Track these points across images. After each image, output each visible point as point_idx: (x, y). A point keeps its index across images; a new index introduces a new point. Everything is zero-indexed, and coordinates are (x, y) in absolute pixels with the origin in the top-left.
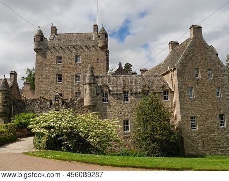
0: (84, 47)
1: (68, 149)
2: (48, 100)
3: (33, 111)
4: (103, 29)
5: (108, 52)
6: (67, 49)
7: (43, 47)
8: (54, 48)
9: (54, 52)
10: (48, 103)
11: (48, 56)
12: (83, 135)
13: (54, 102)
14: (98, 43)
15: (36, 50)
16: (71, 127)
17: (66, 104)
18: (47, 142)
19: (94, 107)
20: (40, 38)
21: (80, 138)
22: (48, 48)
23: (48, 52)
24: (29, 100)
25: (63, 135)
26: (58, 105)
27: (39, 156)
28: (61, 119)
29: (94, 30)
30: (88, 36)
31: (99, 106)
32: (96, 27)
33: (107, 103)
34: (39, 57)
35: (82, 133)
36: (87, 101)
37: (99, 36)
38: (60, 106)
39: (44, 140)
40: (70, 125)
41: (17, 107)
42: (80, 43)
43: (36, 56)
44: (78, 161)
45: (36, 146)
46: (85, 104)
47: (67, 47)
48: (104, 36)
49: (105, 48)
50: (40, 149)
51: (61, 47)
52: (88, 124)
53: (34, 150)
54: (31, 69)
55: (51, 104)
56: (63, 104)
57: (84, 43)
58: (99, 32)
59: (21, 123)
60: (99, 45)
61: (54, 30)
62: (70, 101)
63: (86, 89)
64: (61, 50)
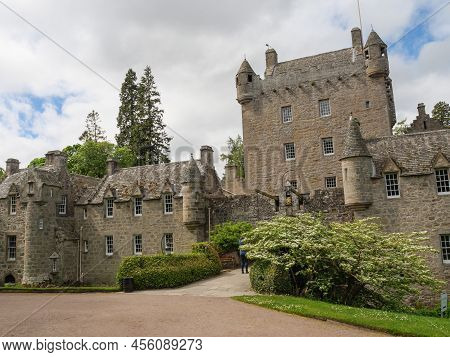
0: (334, 81)
1: (318, 295)
2: (271, 197)
3: (245, 218)
4: (374, 36)
5: (389, 83)
6: (301, 91)
7: (254, 94)
8: (275, 91)
9: (275, 100)
10: (272, 202)
11: (266, 110)
12: (348, 267)
13: (282, 199)
14: (366, 67)
15: (244, 102)
16: (321, 250)
17: (307, 203)
18: (276, 278)
19: (367, 208)
20: (247, 76)
21: (342, 272)
22: (263, 94)
23: (264, 101)
24: (236, 197)
25: (306, 266)
26: (291, 205)
27: (263, 305)
28: (300, 234)
29: (354, 41)
30: (342, 56)
31: (377, 205)
32: (356, 34)
33: (395, 197)
34: (248, 113)
35: (346, 262)
36: (350, 196)
37: (367, 52)
38: (295, 208)
39: (270, 274)
40: (320, 246)
41: (217, 211)
42: (326, 74)
43: (243, 112)
44: (341, 321)
45: (255, 286)
46: (347, 201)
47: (300, 87)
48: (376, 50)
49: (382, 75)
50: (263, 291)
51: (287, 89)
52: (359, 243)
53: (253, 293)
54: (235, 138)
55: (277, 203)
56: (301, 203)
57: (335, 73)
58: (364, 44)
59: (226, 241)
60: (369, 71)
61: (271, 55)
62: (315, 196)
63: (346, 169)
64: (288, 94)
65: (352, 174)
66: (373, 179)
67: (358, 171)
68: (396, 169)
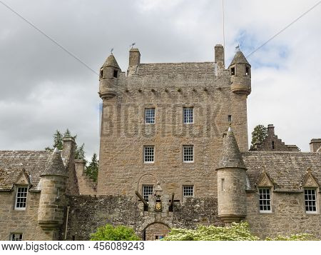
0: (200, 91)
6: (166, 95)
8: (140, 91)
10: (141, 206)
13: (151, 204)
14: (231, 83)
15: (106, 96)
17: (178, 210)
20: (112, 72)
22: (127, 91)
23: (128, 98)
26: (161, 211)
29: (217, 56)
30: (205, 69)
31: (251, 218)
32: (219, 50)
37: (233, 70)
38: (165, 215)
41: (77, 211)
42: (193, 82)
47: (166, 91)
48: (243, 68)
51: (153, 91)
56: (171, 209)
57: (202, 83)
60: (234, 87)
61: (135, 55)
62: (186, 204)
63: (223, 180)
64: (153, 96)
65: (229, 185)
66: (248, 192)
67: (236, 182)
68: (269, 184)
